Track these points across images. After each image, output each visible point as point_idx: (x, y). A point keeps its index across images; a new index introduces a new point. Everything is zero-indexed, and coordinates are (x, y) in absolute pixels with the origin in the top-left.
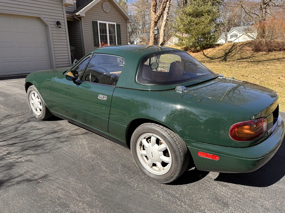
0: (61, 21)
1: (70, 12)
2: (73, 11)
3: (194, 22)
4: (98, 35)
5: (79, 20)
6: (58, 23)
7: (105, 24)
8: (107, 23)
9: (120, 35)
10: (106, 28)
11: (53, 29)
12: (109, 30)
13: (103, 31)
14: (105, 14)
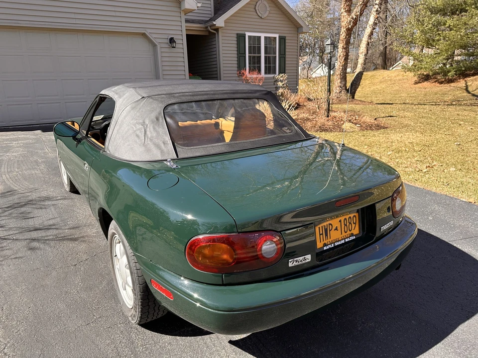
0: (175, 37)
1: (203, 21)
2: (208, 19)
3: (445, 24)
4: (245, 57)
5: (215, 34)
6: (172, 41)
7: (260, 37)
8: (263, 36)
9: (285, 54)
10: (260, 44)
11: (163, 50)
12: (266, 48)
13: (255, 49)
14: (261, 20)
